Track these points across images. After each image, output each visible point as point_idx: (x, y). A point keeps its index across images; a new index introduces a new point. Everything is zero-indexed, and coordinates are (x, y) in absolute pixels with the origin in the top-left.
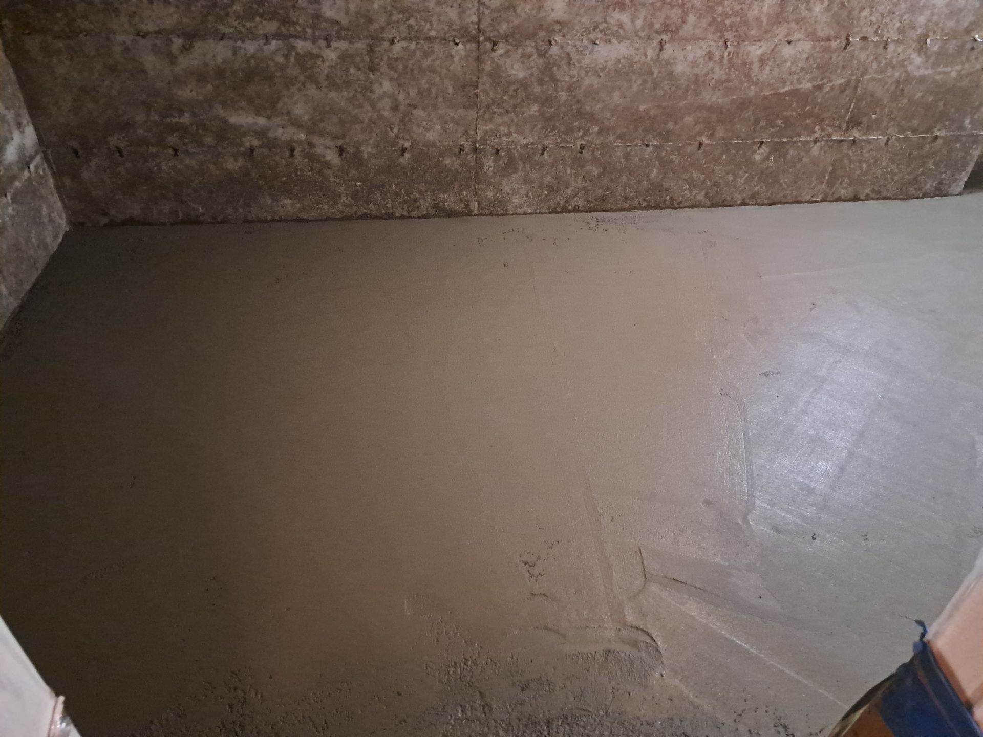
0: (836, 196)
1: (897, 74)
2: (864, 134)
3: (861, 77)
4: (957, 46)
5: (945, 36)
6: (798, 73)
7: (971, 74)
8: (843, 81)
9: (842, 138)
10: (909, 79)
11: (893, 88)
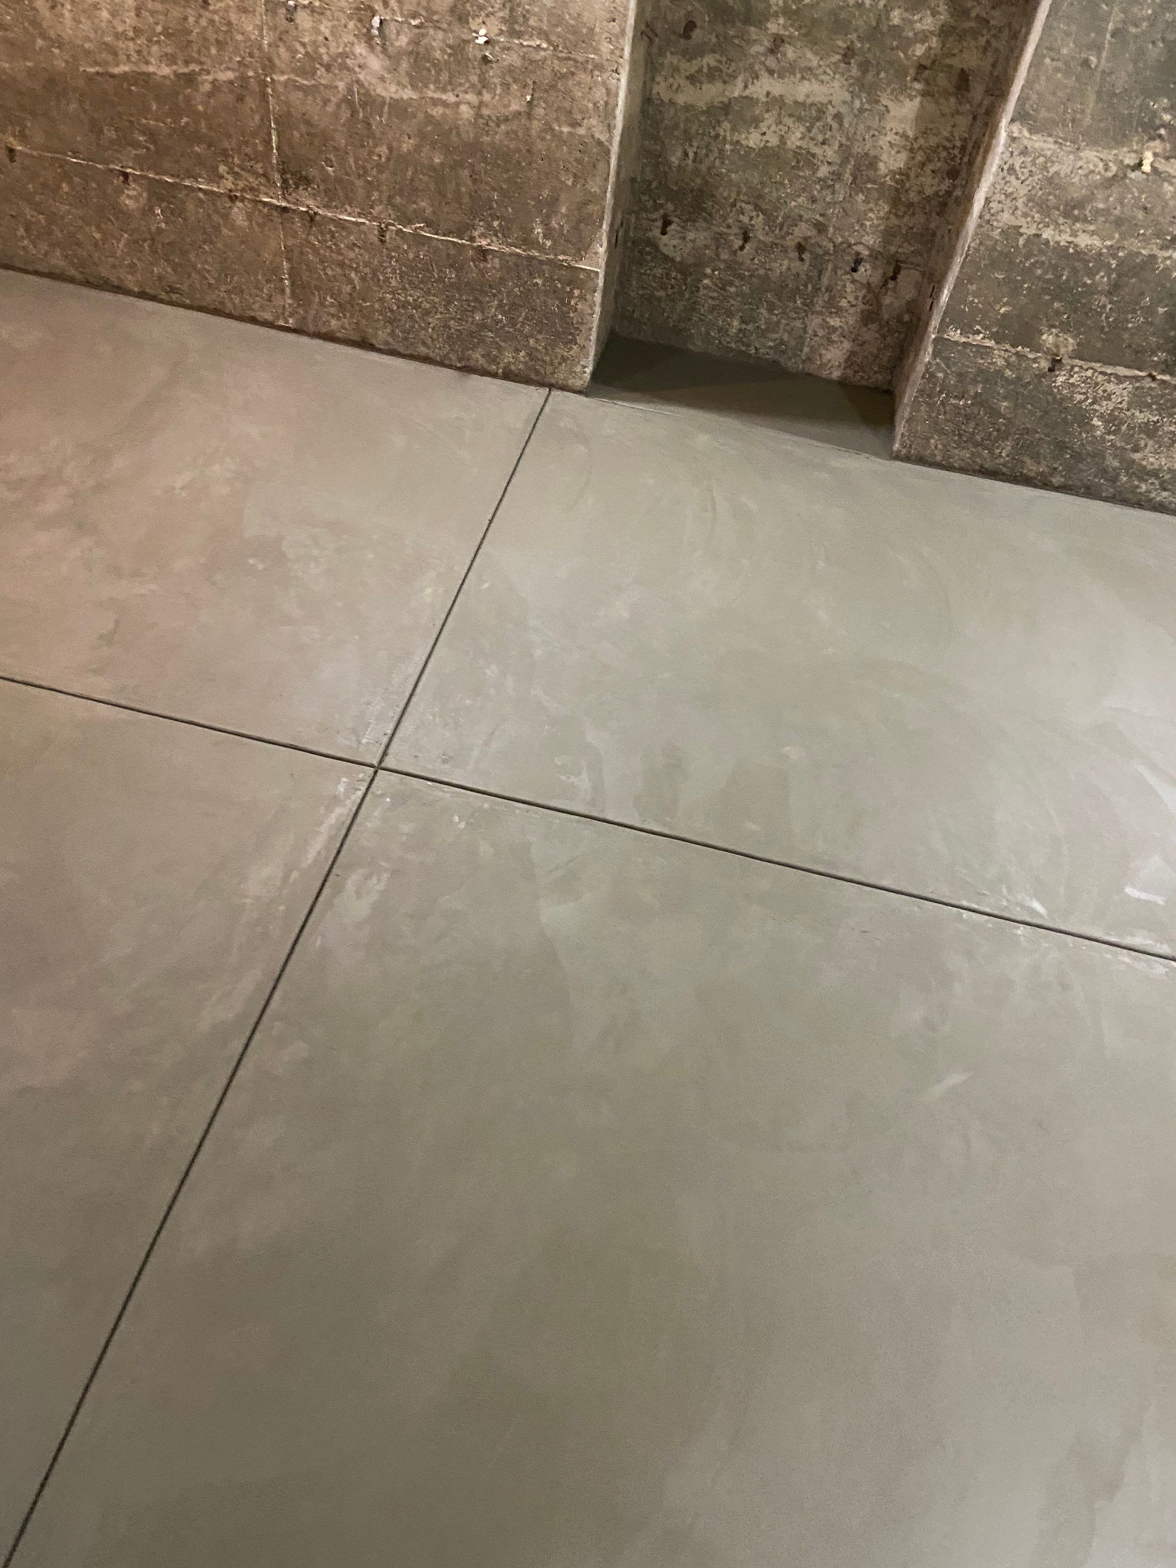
0: (324, 330)
1: (341, 85)
2: (327, 206)
3: (266, 76)
4: (450, 47)
5: (414, 18)
6: (132, 39)
7: (506, 120)
8: (230, 75)
9: (284, 204)
10: (370, 102)
11: (345, 114)
